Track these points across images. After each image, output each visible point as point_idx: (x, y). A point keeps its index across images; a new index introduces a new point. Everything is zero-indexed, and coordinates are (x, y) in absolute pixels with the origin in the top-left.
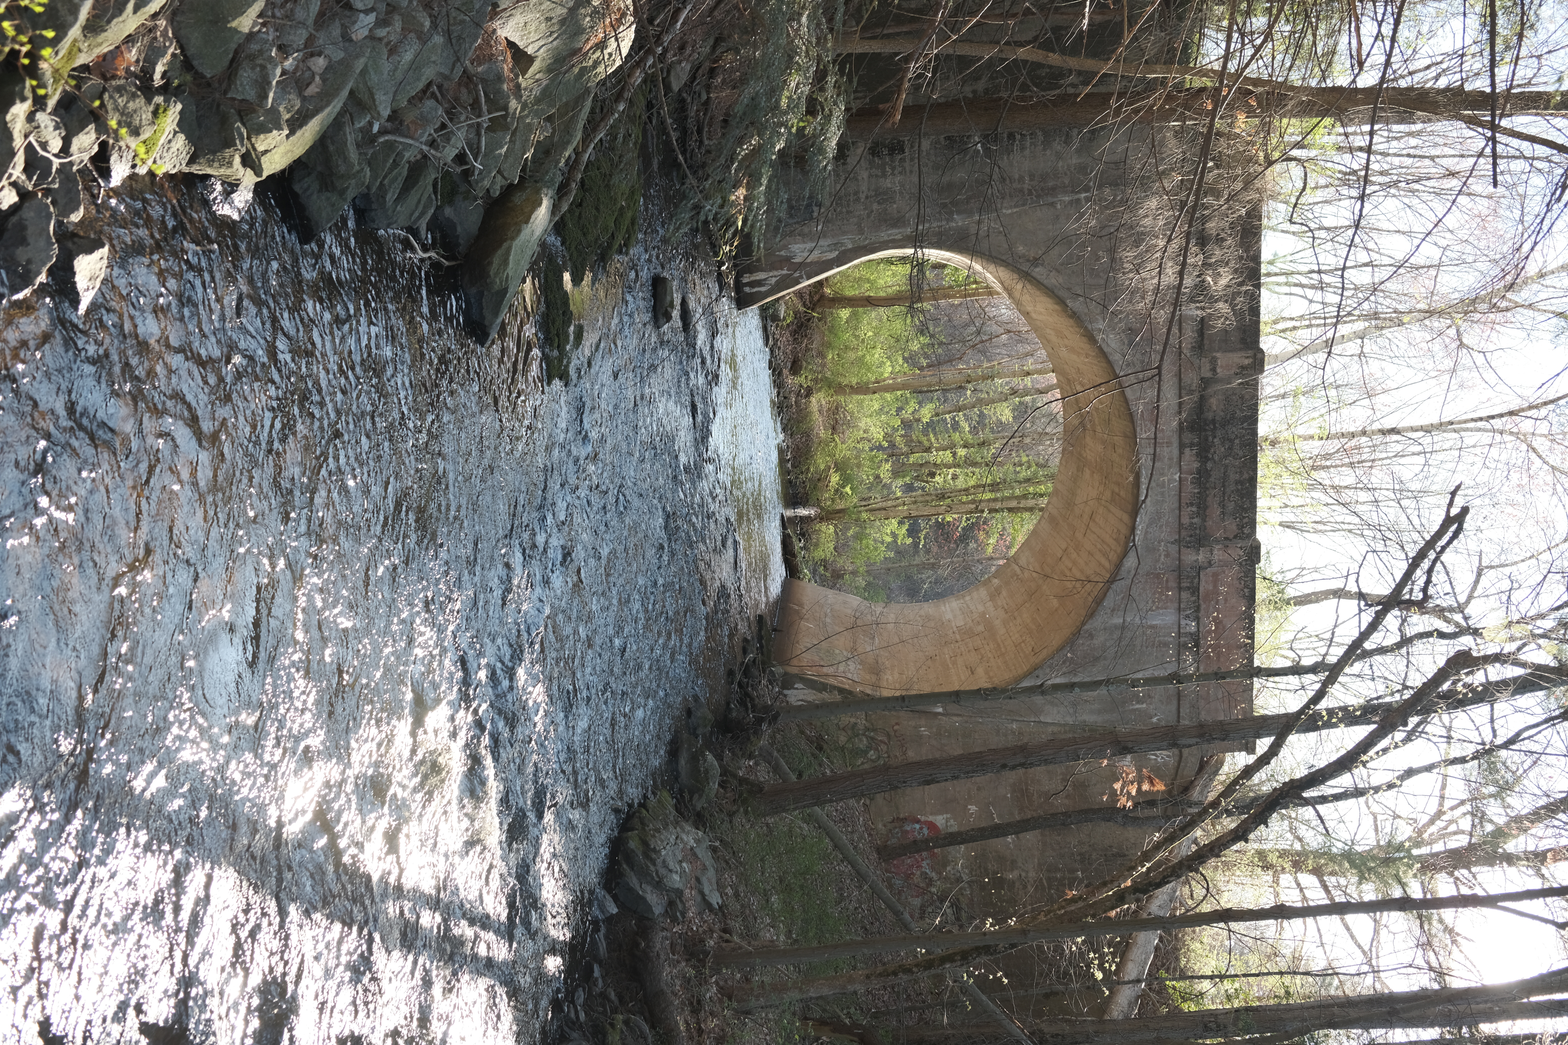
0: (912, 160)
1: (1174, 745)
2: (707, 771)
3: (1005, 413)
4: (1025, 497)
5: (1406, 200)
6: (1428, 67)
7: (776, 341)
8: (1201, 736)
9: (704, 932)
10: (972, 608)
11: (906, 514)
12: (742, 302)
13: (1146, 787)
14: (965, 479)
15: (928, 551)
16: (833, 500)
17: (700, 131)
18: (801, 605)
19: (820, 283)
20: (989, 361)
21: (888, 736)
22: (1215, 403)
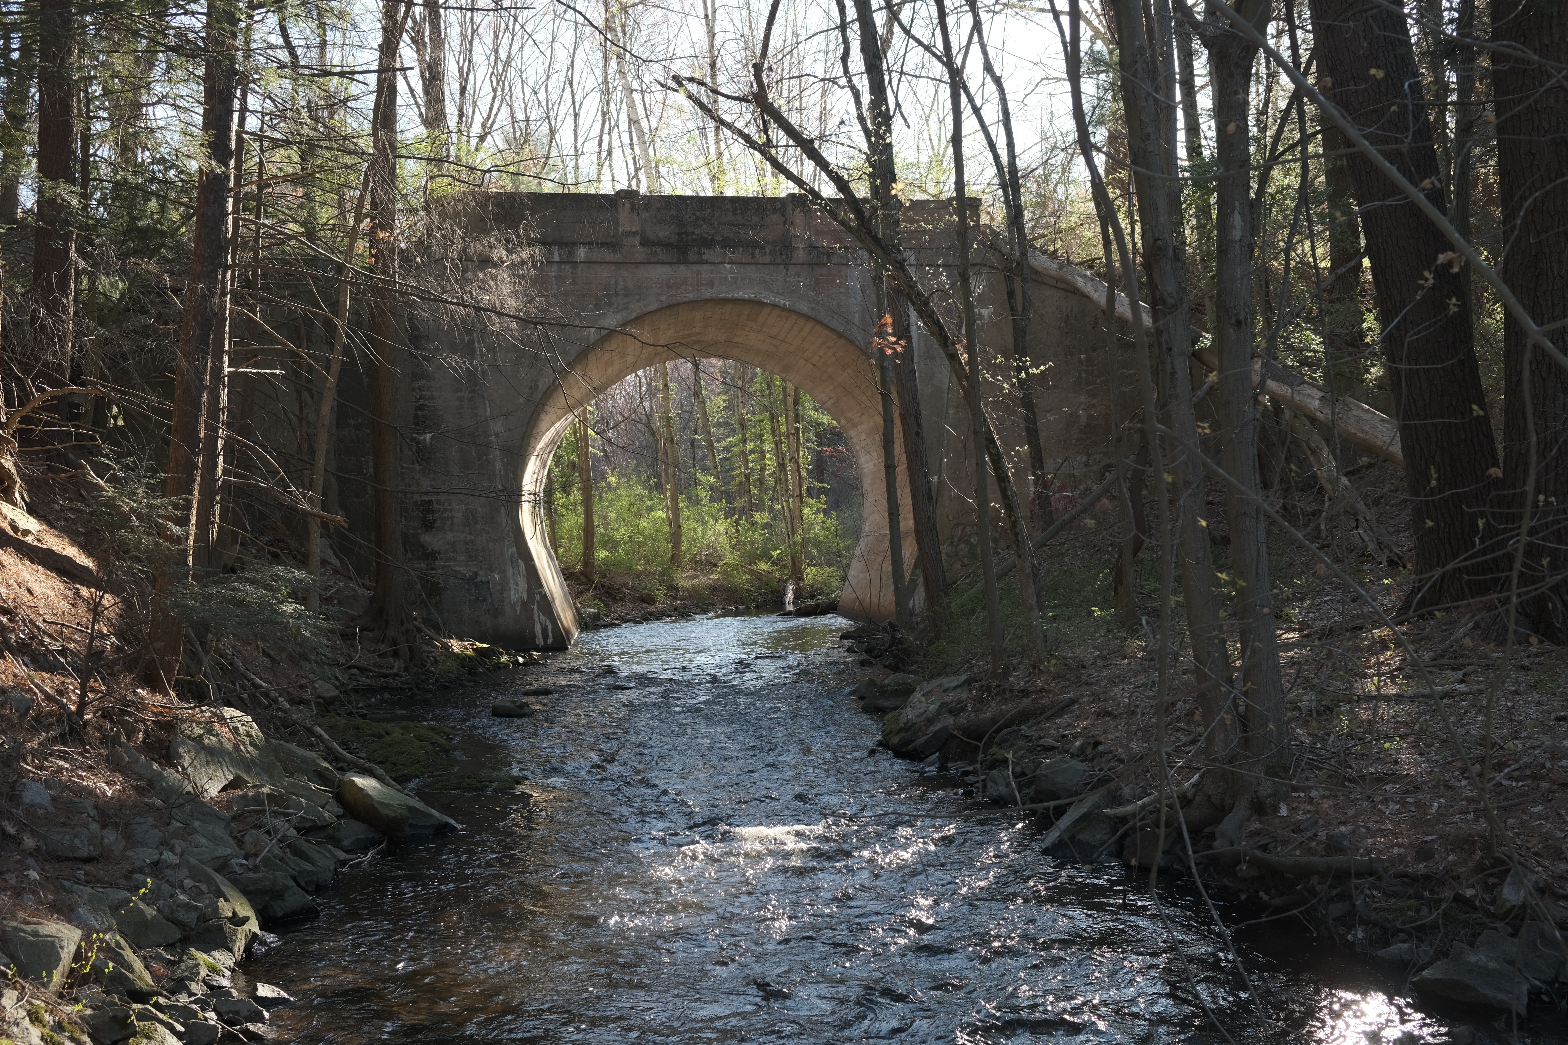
0: (438, 495)
7: (618, 617)
11: (797, 500)
12: (560, 646)
16: (783, 567)
17: (386, 676)
19: (569, 576)
21: (957, 525)
22: (663, 233)
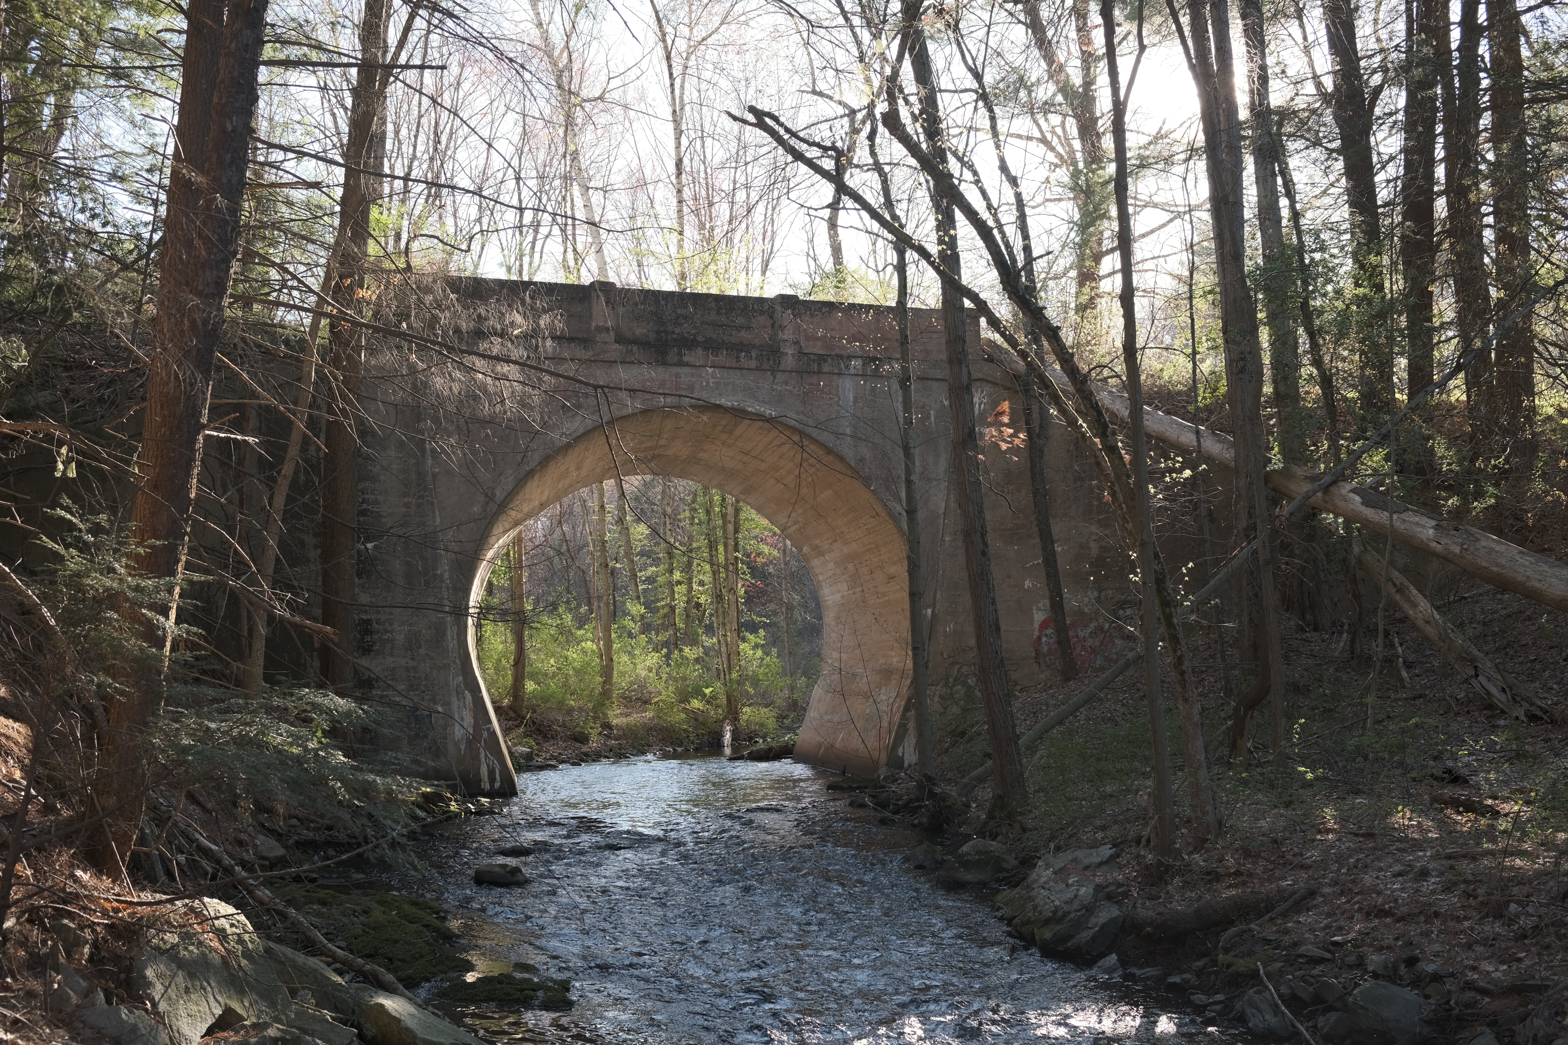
0: (378, 612)
1: (968, 389)
2: (979, 853)
3: (640, 531)
4: (724, 516)
5: (459, 141)
6: (333, 115)
7: (552, 757)
8: (960, 362)
9: (1139, 864)
10: (830, 574)
11: (735, 634)
12: (509, 791)
13: (1006, 419)
14: (704, 573)
15: (775, 613)
16: (718, 706)
18: (820, 745)
19: (497, 710)
20: (586, 545)
21: (953, 664)
22: (640, 330)
